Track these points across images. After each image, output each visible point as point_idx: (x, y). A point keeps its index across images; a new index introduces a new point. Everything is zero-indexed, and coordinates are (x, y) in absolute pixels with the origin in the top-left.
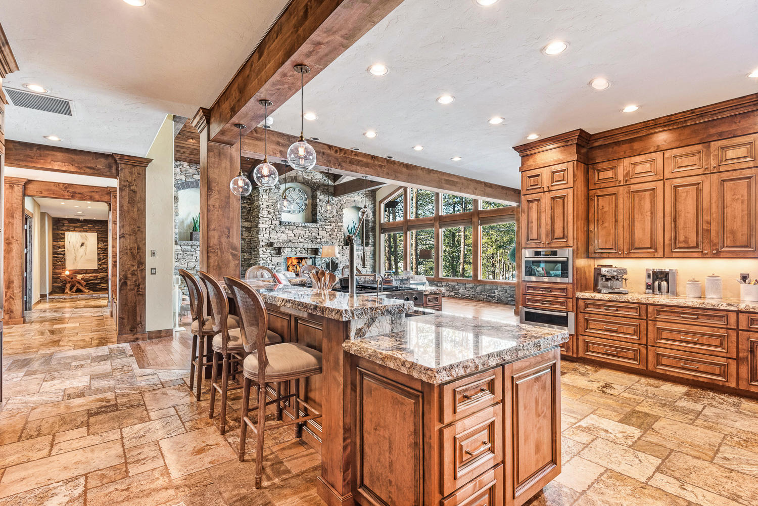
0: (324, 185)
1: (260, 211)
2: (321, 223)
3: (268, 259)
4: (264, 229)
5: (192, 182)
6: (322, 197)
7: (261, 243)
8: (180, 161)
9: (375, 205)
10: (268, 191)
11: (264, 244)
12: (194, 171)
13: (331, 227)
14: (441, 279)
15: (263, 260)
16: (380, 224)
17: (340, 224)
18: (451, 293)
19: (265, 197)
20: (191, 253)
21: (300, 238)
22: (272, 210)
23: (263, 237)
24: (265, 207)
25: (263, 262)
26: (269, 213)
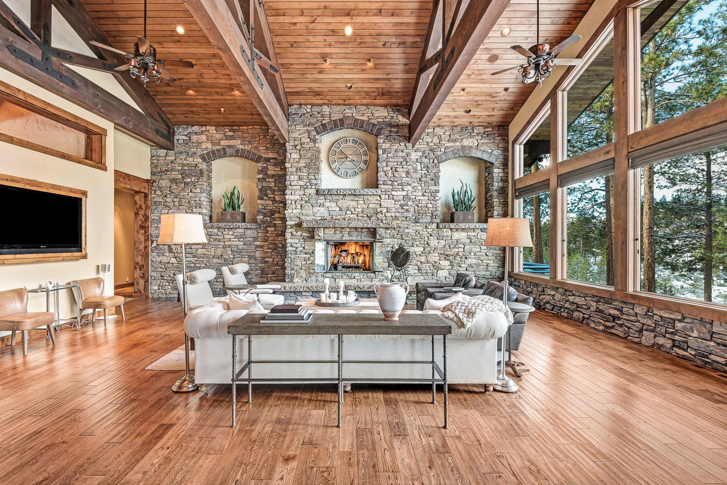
0: (391, 125)
1: (287, 177)
2: (385, 187)
3: (299, 245)
4: (293, 202)
5: (218, 150)
6: (386, 146)
7: (288, 223)
8: (205, 126)
9: (506, 150)
10: (299, 147)
11: (293, 223)
12: (222, 135)
13: (404, 193)
14: (633, 297)
15: (291, 246)
16: (514, 182)
17: (434, 188)
18: (661, 341)
19: (295, 156)
20: (218, 237)
21: (348, 212)
22: (304, 174)
23: (292, 212)
24: (294, 170)
25: (291, 248)
26: (300, 179)
